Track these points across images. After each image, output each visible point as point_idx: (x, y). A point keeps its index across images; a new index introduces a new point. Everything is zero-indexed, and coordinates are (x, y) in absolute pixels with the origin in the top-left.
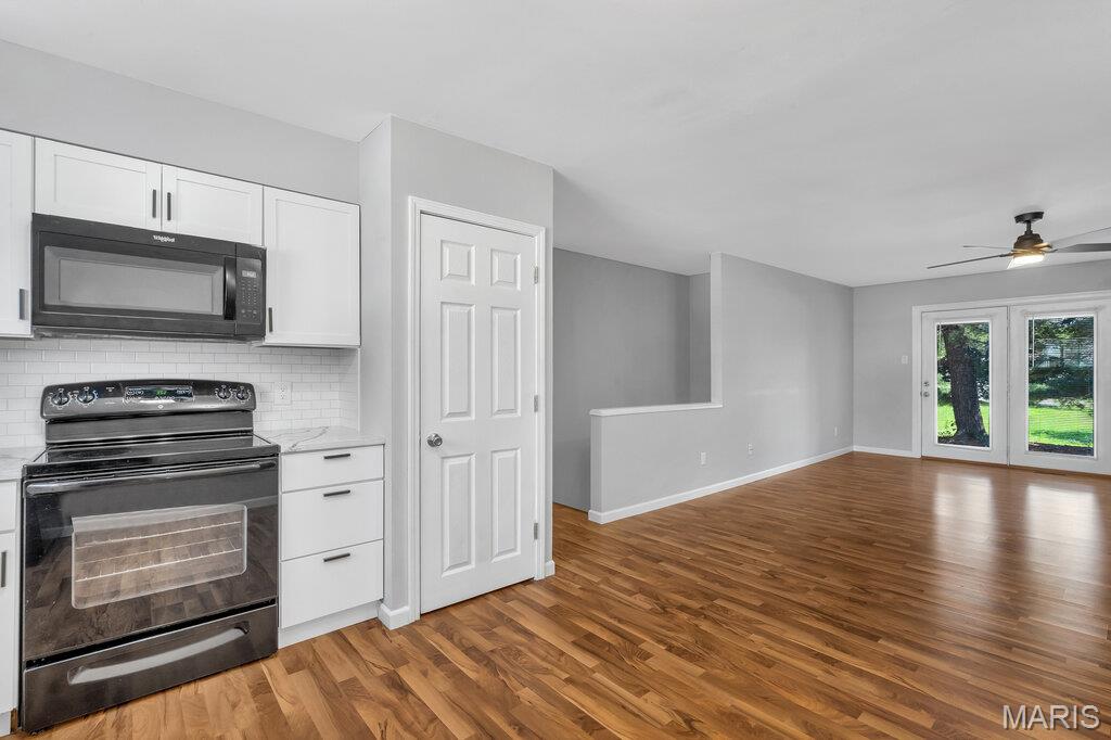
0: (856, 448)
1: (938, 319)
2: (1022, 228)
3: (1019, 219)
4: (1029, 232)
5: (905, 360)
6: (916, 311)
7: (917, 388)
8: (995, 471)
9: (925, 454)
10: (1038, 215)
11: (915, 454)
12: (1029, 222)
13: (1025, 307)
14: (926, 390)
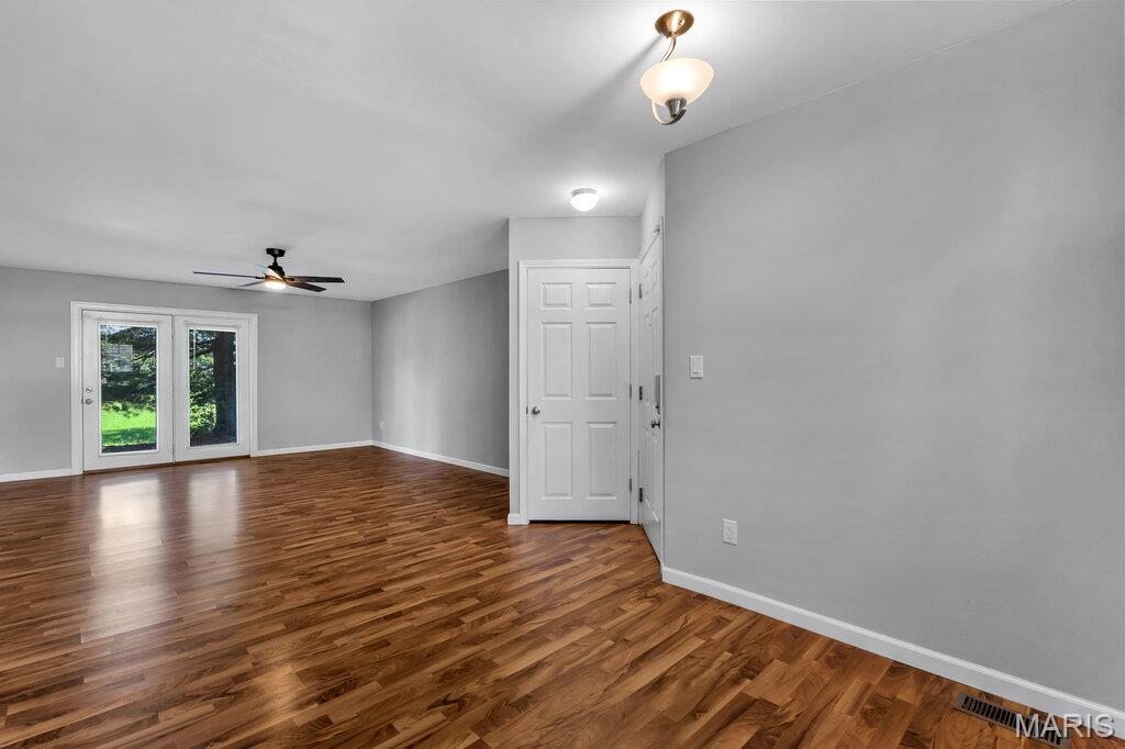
2: (271, 260)
3: (270, 251)
4: (275, 263)
6: (76, 307)
7: (77, 395)
8: (164, 470)
9: (87, 468)
10: (282, 253)
11: (76, 470)
12: (275, 256)
13: (186, 318)
14: (89, 396)
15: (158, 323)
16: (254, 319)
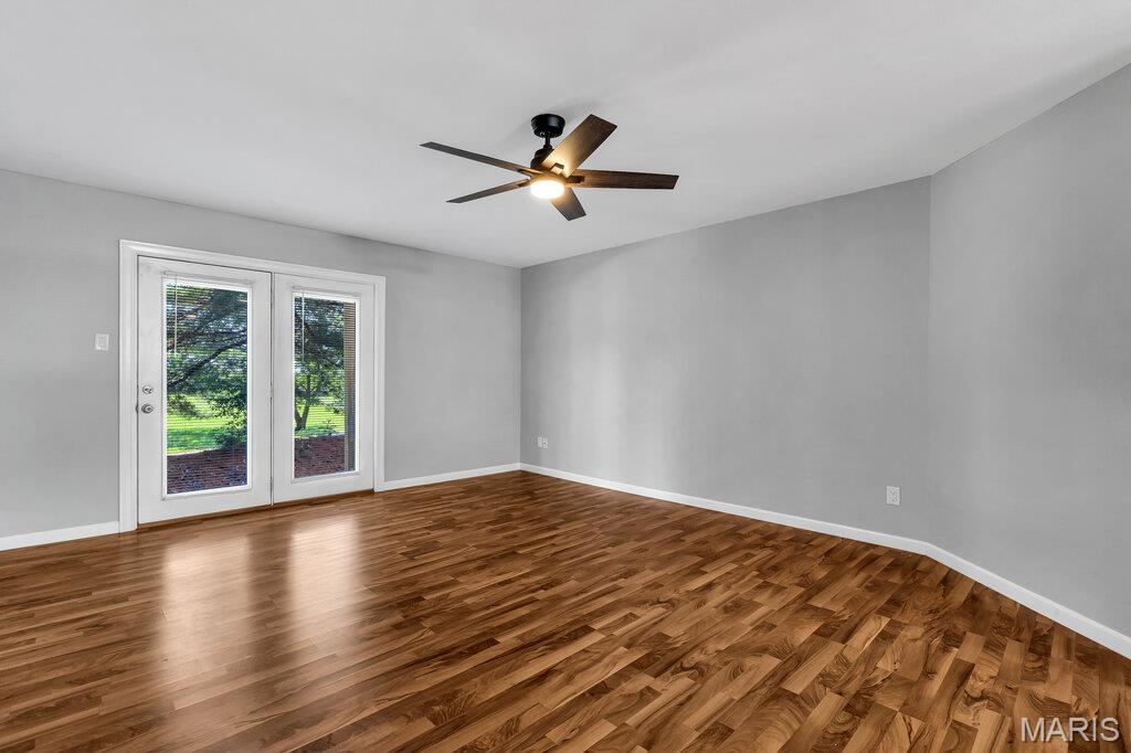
7: (128, 399)
11: (128, 523)
14: (144, 399)
15: (249, 283)
16: (380, 282)
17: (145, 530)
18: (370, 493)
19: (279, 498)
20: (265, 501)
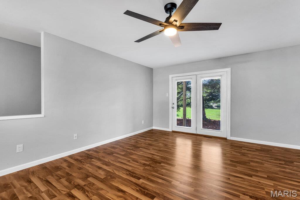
0: (154, 128)
1: (176, 80)
5: (167, 96)
6: (171, 76)
7: (171, 106)
9: (174, 130)
11: (170, 130)
13: (201, 75)
14: (173, 106)
16: (229, 70)
17: (173, 132)
18: (226, 139)
19: (198, 133)
20: (195, 132)
